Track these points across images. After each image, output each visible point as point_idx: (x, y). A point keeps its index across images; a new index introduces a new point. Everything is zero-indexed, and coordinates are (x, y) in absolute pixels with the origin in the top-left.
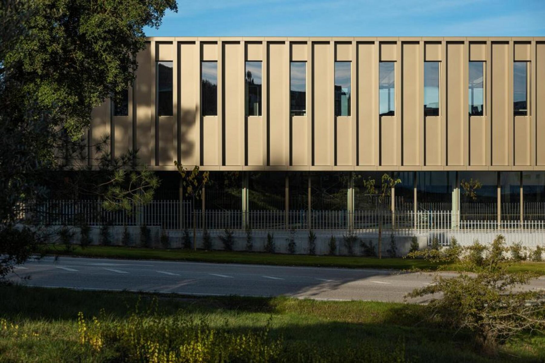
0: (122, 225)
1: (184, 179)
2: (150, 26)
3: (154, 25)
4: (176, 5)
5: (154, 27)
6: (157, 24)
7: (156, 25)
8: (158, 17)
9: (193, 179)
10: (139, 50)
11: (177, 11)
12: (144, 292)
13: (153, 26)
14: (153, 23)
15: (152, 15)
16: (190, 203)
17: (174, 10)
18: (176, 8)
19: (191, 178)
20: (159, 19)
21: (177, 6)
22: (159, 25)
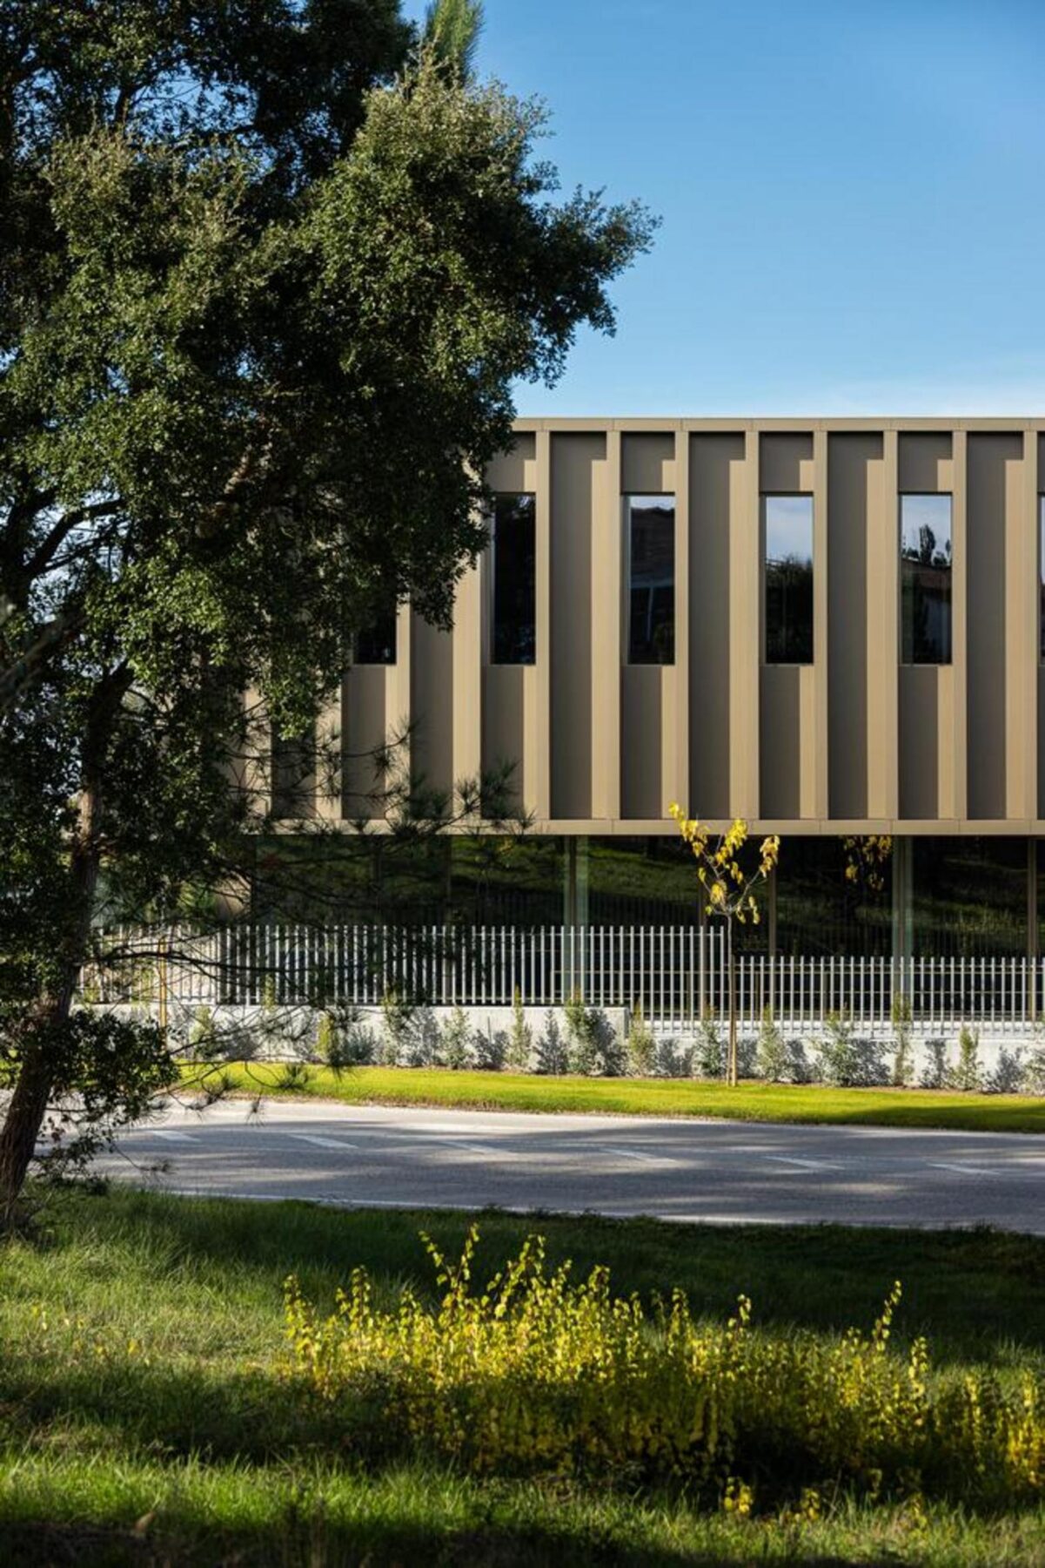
0: (508, 1004)
1: (701, 862)
2: (528, 379)
3: (541, 375)
4: (608, 312)
5: (542, 381)
6: (551, 373)
7: (546, 376)
8: (552, 351)
9: (729, 860)
10: (494, 455)
11: (612, 333)
12: (552, 1212)
13: (538, 377)
14: (537, 369)
15: (536, 343)
16: (722, 935)
17: (605, 328)
18: (609, 320)
19: (720, 857)
20: (558, 356)
21: (614, 314)
22: (555, 377)
